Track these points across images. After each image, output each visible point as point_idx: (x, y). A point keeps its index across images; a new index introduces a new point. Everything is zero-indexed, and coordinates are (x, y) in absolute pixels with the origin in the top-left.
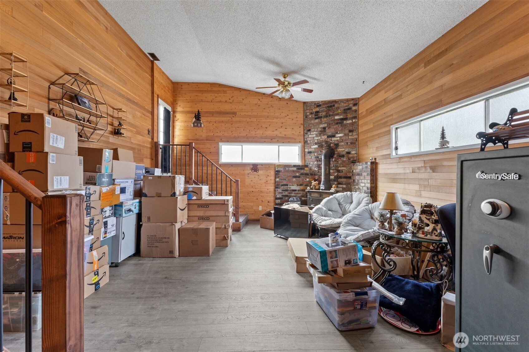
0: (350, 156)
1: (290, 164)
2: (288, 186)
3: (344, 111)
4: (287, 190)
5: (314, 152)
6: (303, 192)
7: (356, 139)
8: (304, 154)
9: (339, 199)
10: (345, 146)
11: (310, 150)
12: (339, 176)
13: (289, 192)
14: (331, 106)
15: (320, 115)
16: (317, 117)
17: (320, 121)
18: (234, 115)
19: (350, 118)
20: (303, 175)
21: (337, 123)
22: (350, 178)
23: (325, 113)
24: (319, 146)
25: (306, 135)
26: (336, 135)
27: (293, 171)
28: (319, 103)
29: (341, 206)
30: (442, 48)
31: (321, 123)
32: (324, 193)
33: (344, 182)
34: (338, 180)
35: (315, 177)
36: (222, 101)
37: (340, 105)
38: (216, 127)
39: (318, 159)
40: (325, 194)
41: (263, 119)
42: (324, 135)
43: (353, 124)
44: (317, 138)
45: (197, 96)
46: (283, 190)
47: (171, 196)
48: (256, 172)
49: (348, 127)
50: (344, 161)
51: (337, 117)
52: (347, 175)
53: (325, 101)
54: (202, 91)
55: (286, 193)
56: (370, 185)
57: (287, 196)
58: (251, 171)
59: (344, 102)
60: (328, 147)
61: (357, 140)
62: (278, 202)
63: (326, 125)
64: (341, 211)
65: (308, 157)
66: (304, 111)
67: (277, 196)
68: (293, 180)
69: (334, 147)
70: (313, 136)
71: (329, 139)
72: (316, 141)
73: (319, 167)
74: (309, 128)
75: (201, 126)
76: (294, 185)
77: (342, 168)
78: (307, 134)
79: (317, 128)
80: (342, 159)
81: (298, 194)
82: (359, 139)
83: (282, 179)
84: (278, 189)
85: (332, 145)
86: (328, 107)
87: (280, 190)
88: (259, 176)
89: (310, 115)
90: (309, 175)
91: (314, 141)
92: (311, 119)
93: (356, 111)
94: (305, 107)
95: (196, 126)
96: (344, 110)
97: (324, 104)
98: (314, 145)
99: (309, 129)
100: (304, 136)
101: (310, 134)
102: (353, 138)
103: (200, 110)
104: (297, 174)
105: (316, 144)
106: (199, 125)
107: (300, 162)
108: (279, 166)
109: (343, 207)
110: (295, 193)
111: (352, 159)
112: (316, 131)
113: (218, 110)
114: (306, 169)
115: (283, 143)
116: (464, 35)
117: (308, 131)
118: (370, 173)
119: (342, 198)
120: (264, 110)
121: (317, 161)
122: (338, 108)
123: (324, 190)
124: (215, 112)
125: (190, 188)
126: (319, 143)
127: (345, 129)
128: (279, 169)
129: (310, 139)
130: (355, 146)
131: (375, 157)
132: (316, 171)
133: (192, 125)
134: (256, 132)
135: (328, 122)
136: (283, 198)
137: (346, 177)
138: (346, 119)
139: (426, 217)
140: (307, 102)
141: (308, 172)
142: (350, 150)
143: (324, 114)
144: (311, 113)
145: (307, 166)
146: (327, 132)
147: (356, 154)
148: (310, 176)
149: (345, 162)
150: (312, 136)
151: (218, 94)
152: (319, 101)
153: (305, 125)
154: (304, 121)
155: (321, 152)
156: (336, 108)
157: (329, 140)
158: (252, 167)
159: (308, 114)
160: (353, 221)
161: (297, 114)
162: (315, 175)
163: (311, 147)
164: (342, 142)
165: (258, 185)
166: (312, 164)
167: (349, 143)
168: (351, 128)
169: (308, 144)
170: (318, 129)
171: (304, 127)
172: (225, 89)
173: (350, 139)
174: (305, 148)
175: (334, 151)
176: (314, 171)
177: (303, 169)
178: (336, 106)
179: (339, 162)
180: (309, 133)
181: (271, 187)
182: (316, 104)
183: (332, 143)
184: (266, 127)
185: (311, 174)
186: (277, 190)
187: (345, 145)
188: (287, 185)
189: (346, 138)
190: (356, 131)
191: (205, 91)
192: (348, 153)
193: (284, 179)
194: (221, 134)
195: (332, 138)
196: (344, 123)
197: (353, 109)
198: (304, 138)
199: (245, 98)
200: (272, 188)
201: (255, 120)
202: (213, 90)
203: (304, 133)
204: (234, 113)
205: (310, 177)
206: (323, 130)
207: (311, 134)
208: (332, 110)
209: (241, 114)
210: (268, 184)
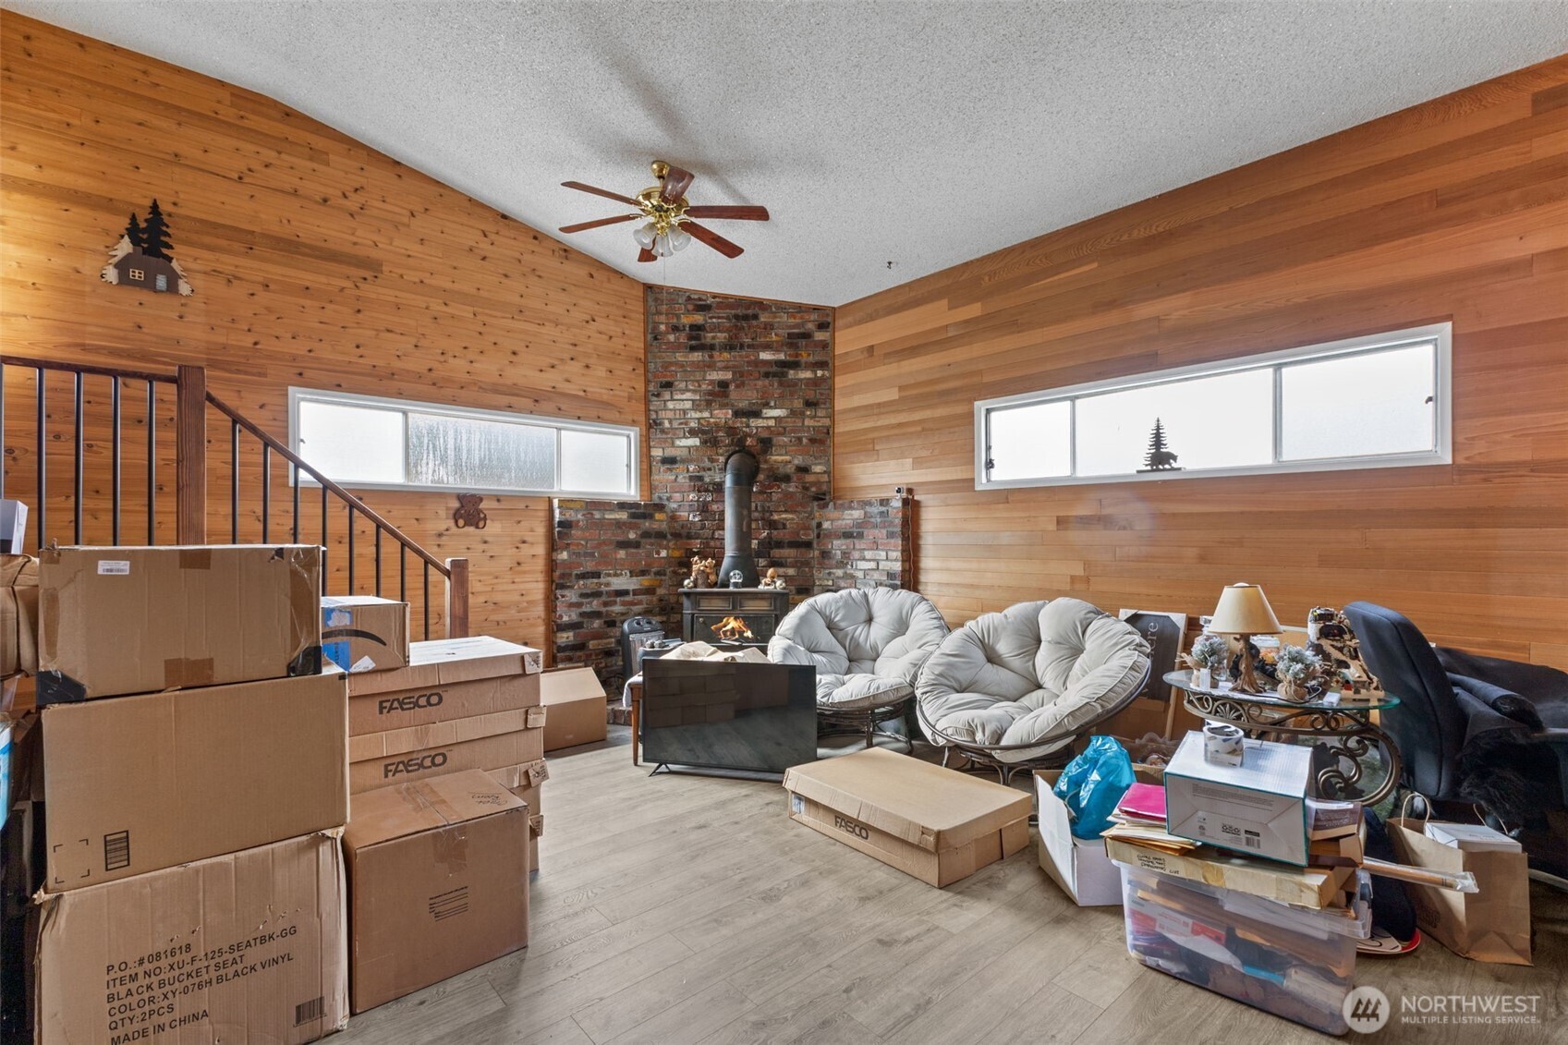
0: (810, 478)
1: (606, 498)
2: (600, 577)
3: (790, 341)
4: (597, 594)
5: (683, 461)
6: (649, 597)
7: (825, 431)
8: (647, 468)
9: (828, 613)
10: (794, 448)
11: (670, 452)
12: (774, 539)
13: (604, 598)
14: (746, 318)
15: (708, 340)
16: (697, 346)
17: (707, 358)
18: (368, 274)
19: (806, 363)
20: (650, 537)
21: (767, 375)
22: (808, 545)
23: (726, 334)
24: (704, 442)
25: (656, 399)
26: (764, 411)
27: (619, 524)
28: (704, 298)
29: (841, 635)
30: (1157, 227)
31: (711, 366)
32: (749, 596)
33: (789, 560)
34: (769, 553)
35: (689, 544)
36: (300, 192)
37: (776, 317)
38: (269, 310)
39: (700, 483)
40: (750, 599)
41: (499, 314)
42: (723, 406)
43: (815, 382)
44: (698, 415)
45: (140, 124)
46: (582, 595)
47: (292, 669)
48: (471, 529)
49: (801, 389)
50: (788, 495)
51: (765, 356)
52: (798, 535)
53: (726, 297)
54: (179, 109)
55: (595, 605)
56: (902, 565)
57: (597, 614)
58: (451, 523)
59: (788, 313)
60: (738, 446)
61: (828, 431)
62: (564, 640)
63: (728, 376)
64: (843, 650)
65: (663, 476)
66: (646, 313)
67: (561, 617)
68: (618, 556)
69: (759, 447)
70: (681, 404)
71: (741, 423)
72: (693, 424)
73: (703, 511)
74: (665, 376)
75: (172, 288)
76: (622, 574)
77: (784, 516)
78: (658, 395)
79: (698, 381)
80: (783, 486)
81: (635, 604)
82: (836, 431)
83: (578, 555)
84: (566, 592)
85: (749, 441)
86: (737, 317)
87: (571, 596)
88: (485, 542)
89: (669, 333)
90: (669, 536)
91: (686, 424)
92: (676, 347)
93: (824, 345)
94: (651, 302)
95: (135, 283)
96: (790, 335)
97: (720, 306)
98: (685, 437)
99: (669, 379)
100: (647, 402)
101: (672, 400)
102: (816, 424)
103: (165, 207)
104: (632, 536)
105: (693, 433)
106: (161, 282)
107: (633, 492)
108: (569, 505)
109: (847, 635)
110: (623, 604)
111: (813, 489)
112: (694, 391)
113: (276, 229)
114: (658, 516)
115: (579, 418)
116: (1225, 209)
117: (661, 387)
118: (902, 531)
119: (839, 608)
120: (504, 280)
121: (699, 491)
122: (768, 327)
123: (743, 585)
124: (263, 235)
125: (334, 615)
126: (704, 432)
127: (792, 395)
128: (567, 516)
129: (670, 415)
130: (824, 450)
131: (910, 486)
132: (693, 523)
133: (112, 275)
134: (474, 364)
135: (734, 367)
136: (582, 623)
137: (795, 544)
138: (795, 365)
139: (1335, 643)
140: (661, 288)
141: (664, 526)
142: (809, 460)
143: (721, 337)
144: (675, 329)
145: (660, 507)
146: (732, 397)
147: (826, 476)
148: (669, 541)
149: (791, 497)
150: (681, 407)
151: (279, 153)
152: (705, 293)
153: (652, 366)
154: (646, 350)
155: (712, 460)
156: (762, 326)
157: (739, 425)
158: (455, 504)
159: (663, 327)
160: (953, 678)
161: (625, 320)
162: (689, 537)
163: (673, 443)
164: (783, 434)
165: (482, 578)
166: (682, 502)
167: (805, 440)
168: (811, 395)
169: (663, 431)
170: (700, 386)
171: (646, 371)
172: (319, 142)
173: (809, 427)
174: (652, 444)
175: (758, 462)
176: (686, 525)
177: (650, 517)
178: (762, 320)
179: (775, 497)
180: (667, 395)
181: (534, 585)
182: (694, 299)
183: (750, 436)
184: (516, 349)
185: (676, 535)
186: (563, 596)
187: (794, 445)
188: (597, 575)
189: (795, 422)
190: (825, 404)
191: (201, 116)
192: (804, 470)
193: (586, 554)
194: (299, 348)
195: (751, 420)
196: (790, 377)
197: (816, 339)
198: (647, 411)
199: (423, 210)
200: (536, 588)
201: (466, 312)
202: (246, 123)
203: (647, 391)
204: (373, 267)
205: (671, 544)
206: (717, 389)
207: (676, 397)
208: (749, 329)
209: (402, 276)
210: (525, 572)
